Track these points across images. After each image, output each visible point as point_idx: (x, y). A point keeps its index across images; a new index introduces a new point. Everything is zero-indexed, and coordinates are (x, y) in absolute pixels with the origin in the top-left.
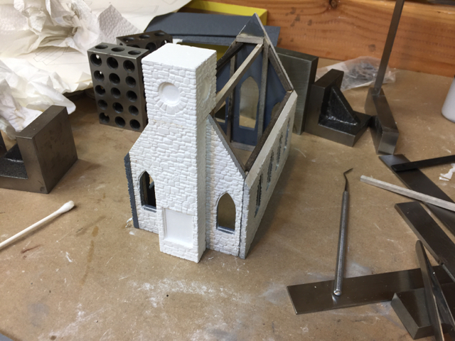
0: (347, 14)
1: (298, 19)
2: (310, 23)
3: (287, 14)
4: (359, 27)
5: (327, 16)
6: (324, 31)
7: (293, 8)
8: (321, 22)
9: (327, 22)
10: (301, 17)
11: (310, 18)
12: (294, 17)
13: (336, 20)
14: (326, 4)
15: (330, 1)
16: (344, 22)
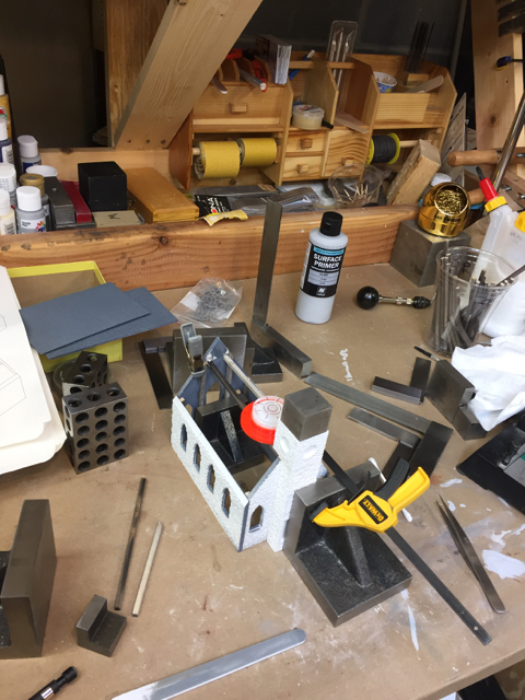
0: (179, 247)
1: (130, 262)
2: (143, 262)
3: (117, 260)
5: (159, 253)
6: (160, 266)
7: (123, 253)
8: (154, 259)
9: (160, 258)
10: (133, 260)
11: (141, 258)
12: (125, 261)
13: (168, 254)
14: (157, 242)
15: (161, 239)
16: (177, 254)
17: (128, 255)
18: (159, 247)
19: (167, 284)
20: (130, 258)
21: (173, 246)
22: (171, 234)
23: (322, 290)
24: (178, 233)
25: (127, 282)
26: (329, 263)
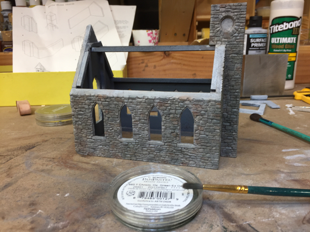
0: (176, 59)
1: (147, 66)
2: (155, 67)
3: (139, 64)
4: (184, 65)
7: (142, 60)
8: (162, 65)
9: (165, 65)
11: (154, 64)
12: (144, 65)
13: (170, 63)
14: (163, 55)
16: (175, 63)
17: (146, 61)
18: (164, 58)
21: (173, 58)
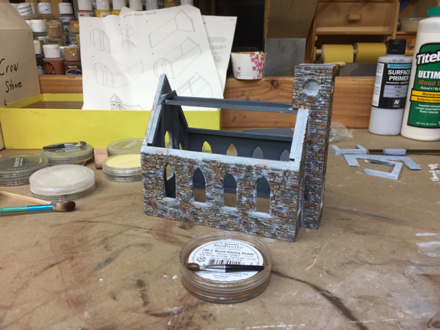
0: (286, 91)
1: (248, 99)
3: (238, 97)
5: (271, 94)
9: (271, 99)
10: (250, 97)
12: (244, 98)
13: (278, 96)
14: (269, 85)
15: (272, 82)
16: (285, 97)
17: (247, 93)
18: (271, 89)
19: (276, 123)
20: (248, 96)
21: (282, 90)
22: (281, 79)
23: (397, 102)
24: (287, 79)
25: (245, 117)
26: (402, 75)
